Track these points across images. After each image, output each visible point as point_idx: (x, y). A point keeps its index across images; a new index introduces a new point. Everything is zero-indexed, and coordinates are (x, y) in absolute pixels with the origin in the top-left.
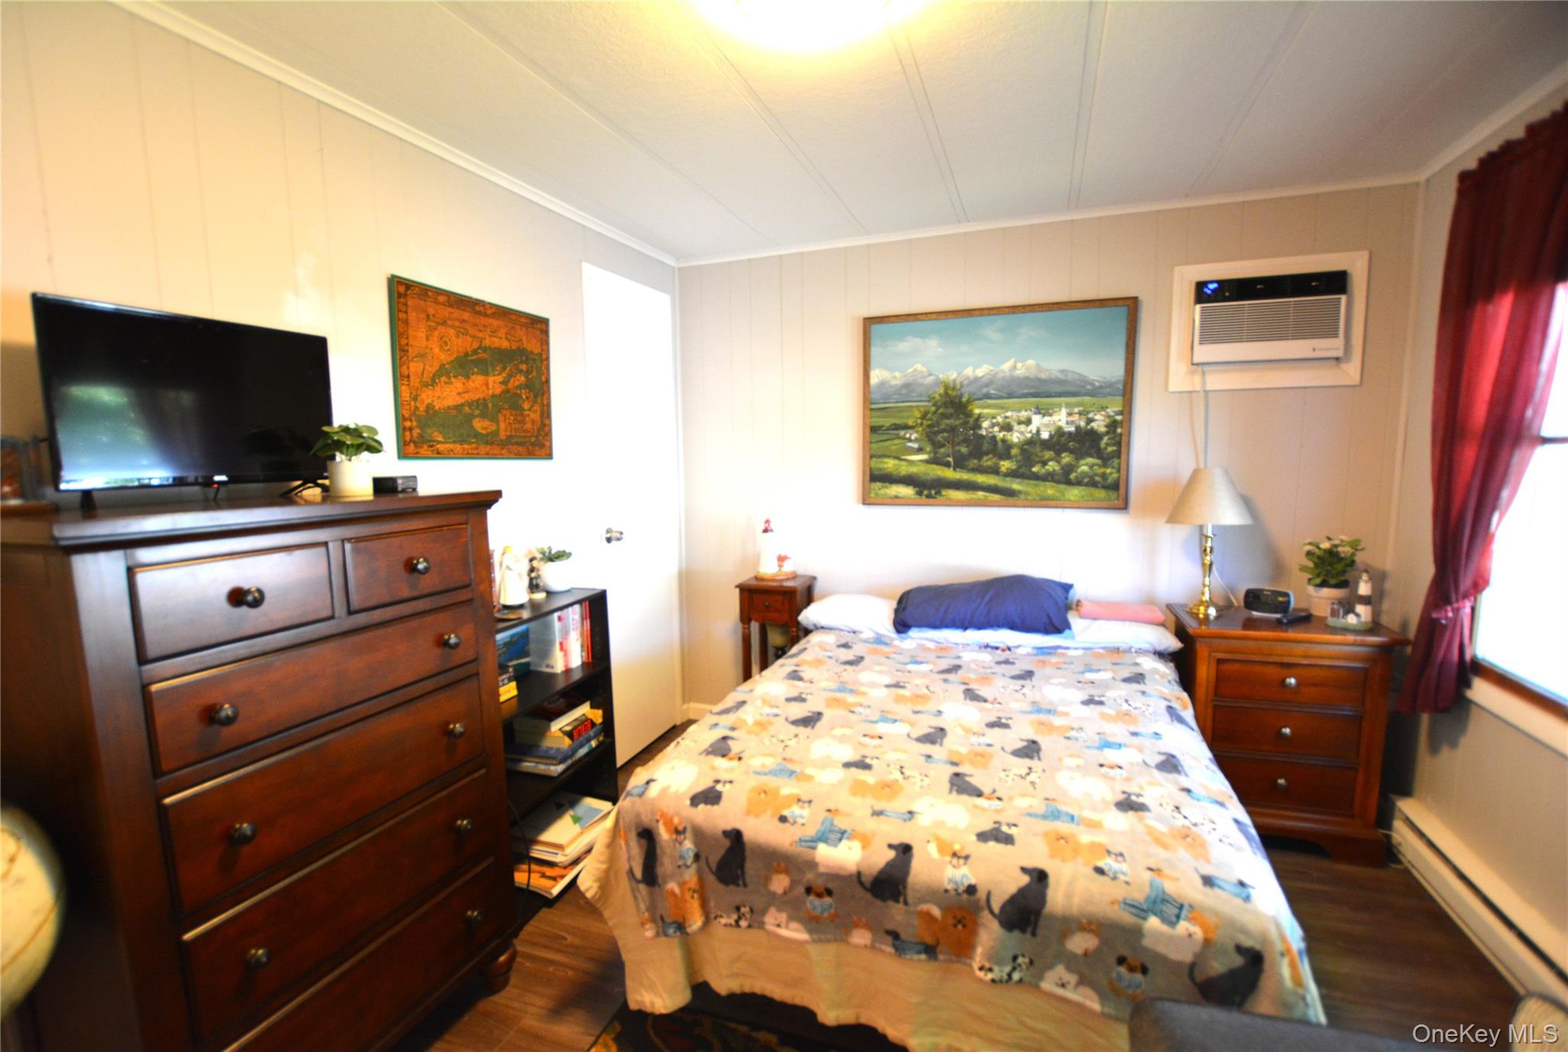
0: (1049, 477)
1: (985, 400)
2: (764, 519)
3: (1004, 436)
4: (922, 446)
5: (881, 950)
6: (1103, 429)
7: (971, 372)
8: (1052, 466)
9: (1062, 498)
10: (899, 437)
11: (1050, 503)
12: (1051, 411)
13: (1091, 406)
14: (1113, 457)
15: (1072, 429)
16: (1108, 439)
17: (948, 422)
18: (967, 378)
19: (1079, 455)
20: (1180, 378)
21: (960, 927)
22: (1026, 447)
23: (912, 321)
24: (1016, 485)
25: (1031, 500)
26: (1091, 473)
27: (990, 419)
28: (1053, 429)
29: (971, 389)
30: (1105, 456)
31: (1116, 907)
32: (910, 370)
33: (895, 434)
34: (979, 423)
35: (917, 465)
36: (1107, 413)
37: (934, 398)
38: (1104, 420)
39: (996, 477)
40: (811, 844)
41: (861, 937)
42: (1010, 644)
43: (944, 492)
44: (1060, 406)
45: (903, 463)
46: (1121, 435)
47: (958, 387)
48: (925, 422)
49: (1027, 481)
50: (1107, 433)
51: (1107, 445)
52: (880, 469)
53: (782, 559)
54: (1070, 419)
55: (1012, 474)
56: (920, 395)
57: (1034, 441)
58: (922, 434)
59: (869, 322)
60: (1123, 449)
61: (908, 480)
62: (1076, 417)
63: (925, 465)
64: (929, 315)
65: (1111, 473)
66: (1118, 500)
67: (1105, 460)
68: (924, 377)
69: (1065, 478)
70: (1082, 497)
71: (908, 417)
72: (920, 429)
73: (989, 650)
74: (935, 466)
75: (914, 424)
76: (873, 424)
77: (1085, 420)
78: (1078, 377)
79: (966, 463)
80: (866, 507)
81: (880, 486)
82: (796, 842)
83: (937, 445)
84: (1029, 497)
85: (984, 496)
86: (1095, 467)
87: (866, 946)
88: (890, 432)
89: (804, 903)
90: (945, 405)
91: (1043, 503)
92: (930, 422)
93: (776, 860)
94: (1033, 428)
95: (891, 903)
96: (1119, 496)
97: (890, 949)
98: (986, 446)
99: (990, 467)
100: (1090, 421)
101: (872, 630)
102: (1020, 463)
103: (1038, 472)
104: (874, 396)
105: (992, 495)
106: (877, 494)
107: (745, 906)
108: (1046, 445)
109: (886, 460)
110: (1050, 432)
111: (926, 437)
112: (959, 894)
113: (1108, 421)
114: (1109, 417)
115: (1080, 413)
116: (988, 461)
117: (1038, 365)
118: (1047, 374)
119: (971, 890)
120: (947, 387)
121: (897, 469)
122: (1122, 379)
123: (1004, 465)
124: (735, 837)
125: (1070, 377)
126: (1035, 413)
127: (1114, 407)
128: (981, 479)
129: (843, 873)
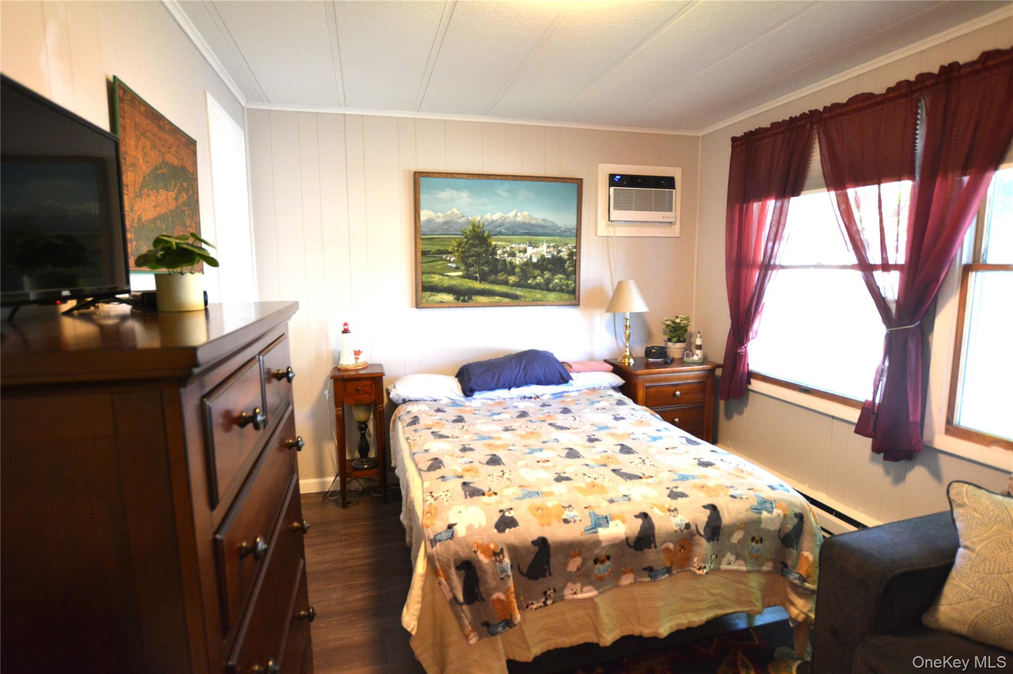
0: (537, 287)
1: (499, 236)
2: (343, 323)
3: (511, 260)
4: (458, 265)
5: (641, 582)
6: (566, 257)
7: (488, 216)
8: (539, 280)
9: (545, 300)
10: (442, 260)
11: (538, 303)
12: (538, 245)
13: (560, 243)
14: (572, 274)
15: (550, 256)
16: (569, 263)
17: (476, 249)
18: (487, 220)
19: (554, 272)
20: (603, 229)
21: (682, 550)
22: (524, 267)
23: (450, 178)
24: (519, 292)
25: (527, 302)
26: (560, 284)
27: (502, 247)
28: (539, 256)
29: (490, 228)
30: (568, 273)
31: (749, 512)
32: (450, 212)
33: (440, 257)
34: (496, 251)
35: (455, 279)
36: (568, 247)
37: (465, 233)
38: (566, 251)
39: (507, 287)
40: (593, 530)
41: (627, 580)
42: (538, 394)
43: (473, 298)
44: (542, 242)
45: (446, 278)
46: (576, 260)
47: (481, 226)
48: (460, 249)
49: (525, 289)
50: (569, 259)
51: (569, 266)
52: (429, 282)
53: (357, 353)
54: (548, 250)
55: (516, 285)
56: (456, 230)
57: (528, 264)
58: (458, 258)
59: (418, 177)
60: (577, 269)
61: (449, 290)
62: (552, 249)
63: (461, 279)
64: (461, 175)
65: (571, 284)
66: (575, 300)
67: (568, 276)
68: (459, 218)
69: (546, 287)
70: (556, 298)
71: (449, 246)
72: (457, 254)
73: (527, 399)
74: (467, 280)
75: (453, 250)
76: (423, 250)
77: (556, 251)
78: (552, 224)
79: (488, 278)
80: (418, 309)
81: (429, 295)
82: (584, 532)
83: (468, 266)
84: (527, 300)
85: (499, 299)
86: (563, 280)
87: (631, 584)
88: (436, 255)
89: (593, 570)
90: (473, 238)
91: (535, 303)
92: (463, 249)
93: (572, 548)
94: (528, 255)
95: (646, 550)
96: (575, 297)
97: (647, 579)
98: (500, 267)
99: (503, 280)
100: (559, 252)
101: (448, 397)
102: (521, 278)
103: (531, 283)
104: (424, 229)
105: (504, 299)
106: (427, 300)
107: (550, 589)
108: (536, 266)
109: (433, 276)
110: (538, 258)
111: (461, 259)
112: (682, 531)
113: (568, 252)
114: (569, 249)
115: (554, 247)
116: (501, 277)
117: (530, 215)
118: (535, 221)
119: (688, 526)
120: (474, 226)
121: (441, 282)
122: (575, 227)
123: (511, 279)
124: (542, 543)
125: (548, 224)
126: (529, 246)
127: (571, 245)
128: (497, 288)
129: (617, 542)
